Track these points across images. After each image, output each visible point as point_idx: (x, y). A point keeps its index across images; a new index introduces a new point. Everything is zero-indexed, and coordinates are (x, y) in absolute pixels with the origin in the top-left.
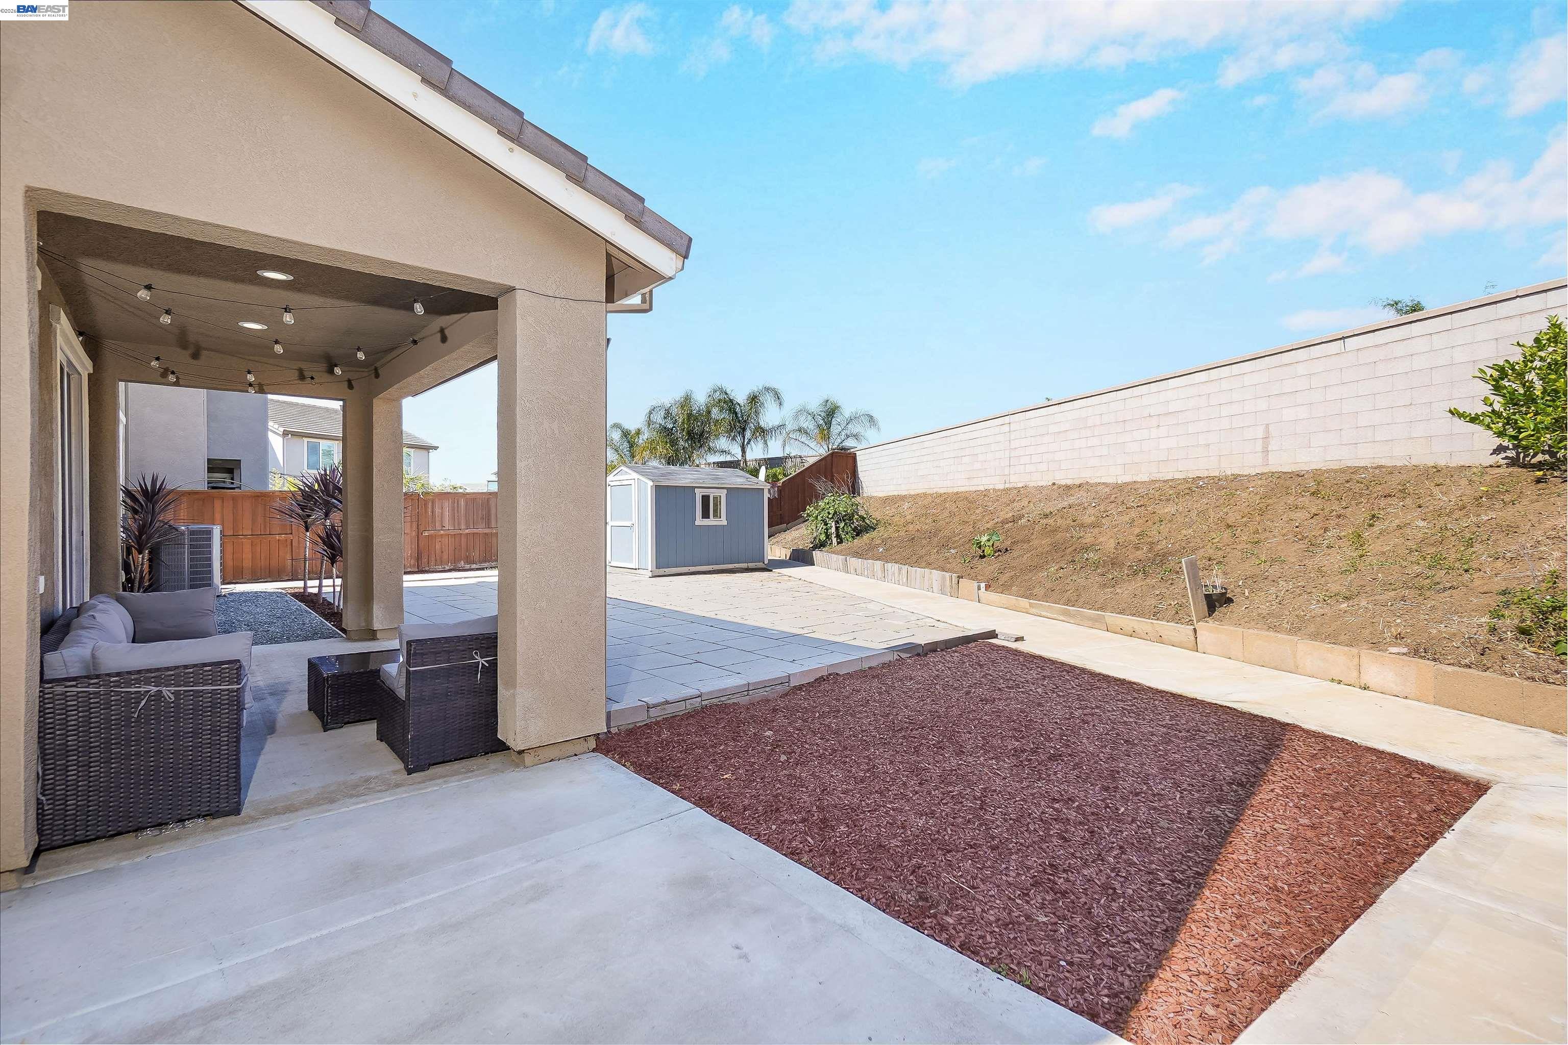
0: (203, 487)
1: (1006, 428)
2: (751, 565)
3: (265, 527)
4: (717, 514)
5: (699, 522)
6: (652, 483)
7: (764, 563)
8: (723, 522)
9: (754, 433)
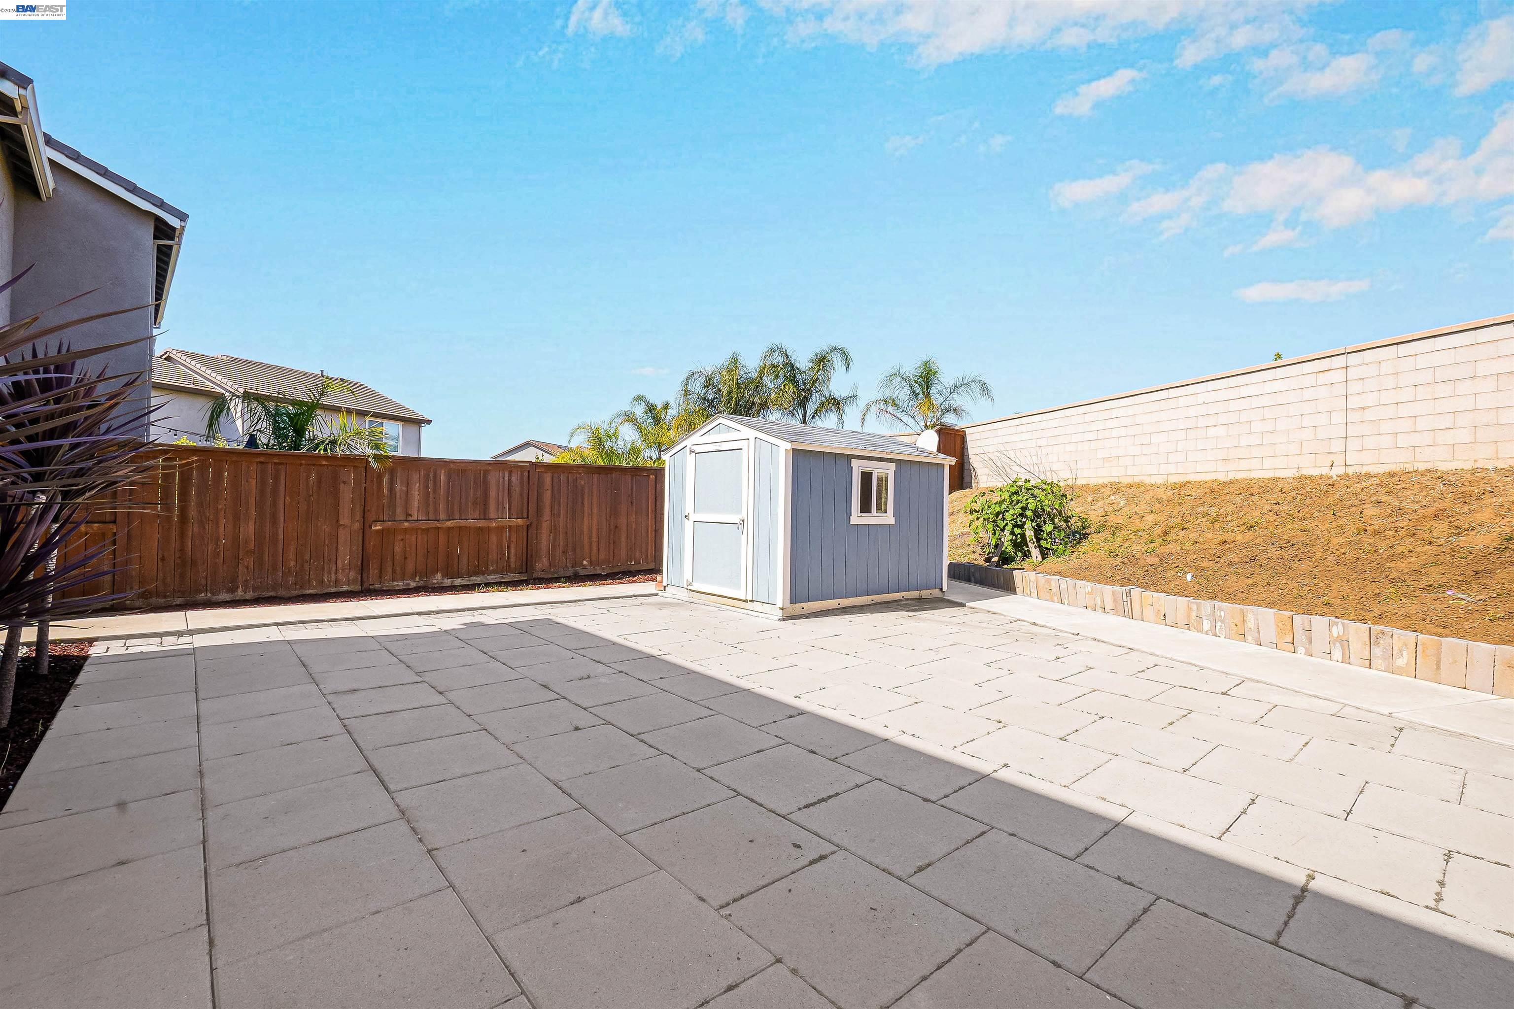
1: (1339, 376)
4: (882, 507)
5: (857, 518)
6: (789, 446)
7: (941, 589)
8: (889, 519)
9: (822, 404)
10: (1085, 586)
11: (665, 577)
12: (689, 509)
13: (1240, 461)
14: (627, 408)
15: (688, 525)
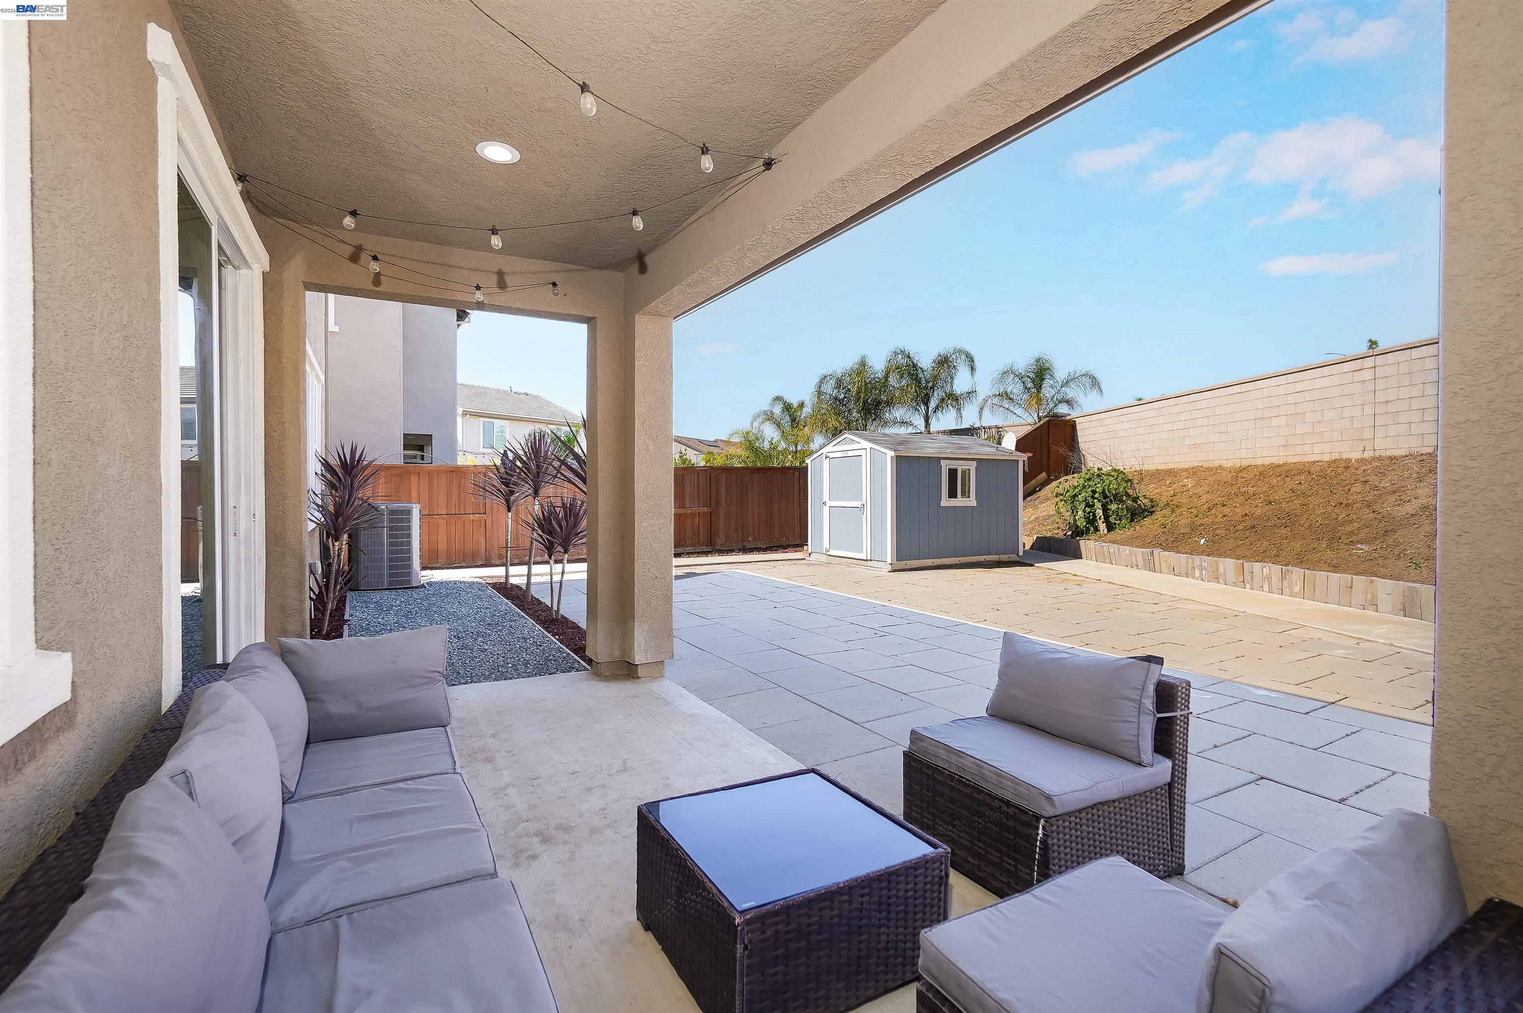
0: (399, 461)
2: (1004, 558)
3: (460, 505)
4: (966, 493)
5: (946, 502)
6: (893, 454)
7: (1018, 555)
8: (972, 501)
9: (942, 400)
10: (1126, 550)
11: (810, 547)
12: (826, 497)
13: (1297, 446)
14: (766, 408)
15: (826, 510)
